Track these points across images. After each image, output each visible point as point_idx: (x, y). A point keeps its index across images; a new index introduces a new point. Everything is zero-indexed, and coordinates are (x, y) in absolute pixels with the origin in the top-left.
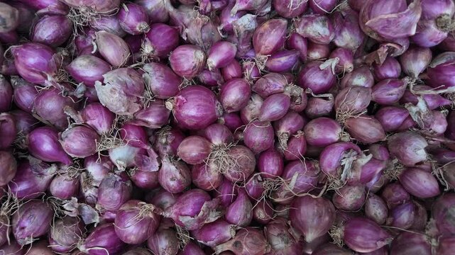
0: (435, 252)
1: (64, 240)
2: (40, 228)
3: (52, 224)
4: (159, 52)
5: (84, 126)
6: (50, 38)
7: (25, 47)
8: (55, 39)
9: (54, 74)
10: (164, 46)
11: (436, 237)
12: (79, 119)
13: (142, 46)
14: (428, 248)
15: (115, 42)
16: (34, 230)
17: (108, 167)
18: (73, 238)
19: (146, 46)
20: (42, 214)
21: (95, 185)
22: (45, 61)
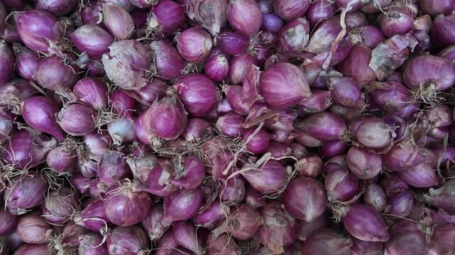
0: (429, 240)
1: (58, 211)
2: (32, 200)
3: (46, 195)
4: (164, 28)
5: (78, 103)
6: (54, 5)
7: (27, 14)
8: (58, 8)
9: (58, 42)
10: (170, 23)
11: (431, 226)
12: (72, 97)
13: (148, 19)
14: (423, 236)
15: (121, 14)
16: (26, 201)
17: (106, 141)
18: (67, 209)
19: (152, 20)
20: (36, 186)
21: (92, 158)
22: (48, 29)
